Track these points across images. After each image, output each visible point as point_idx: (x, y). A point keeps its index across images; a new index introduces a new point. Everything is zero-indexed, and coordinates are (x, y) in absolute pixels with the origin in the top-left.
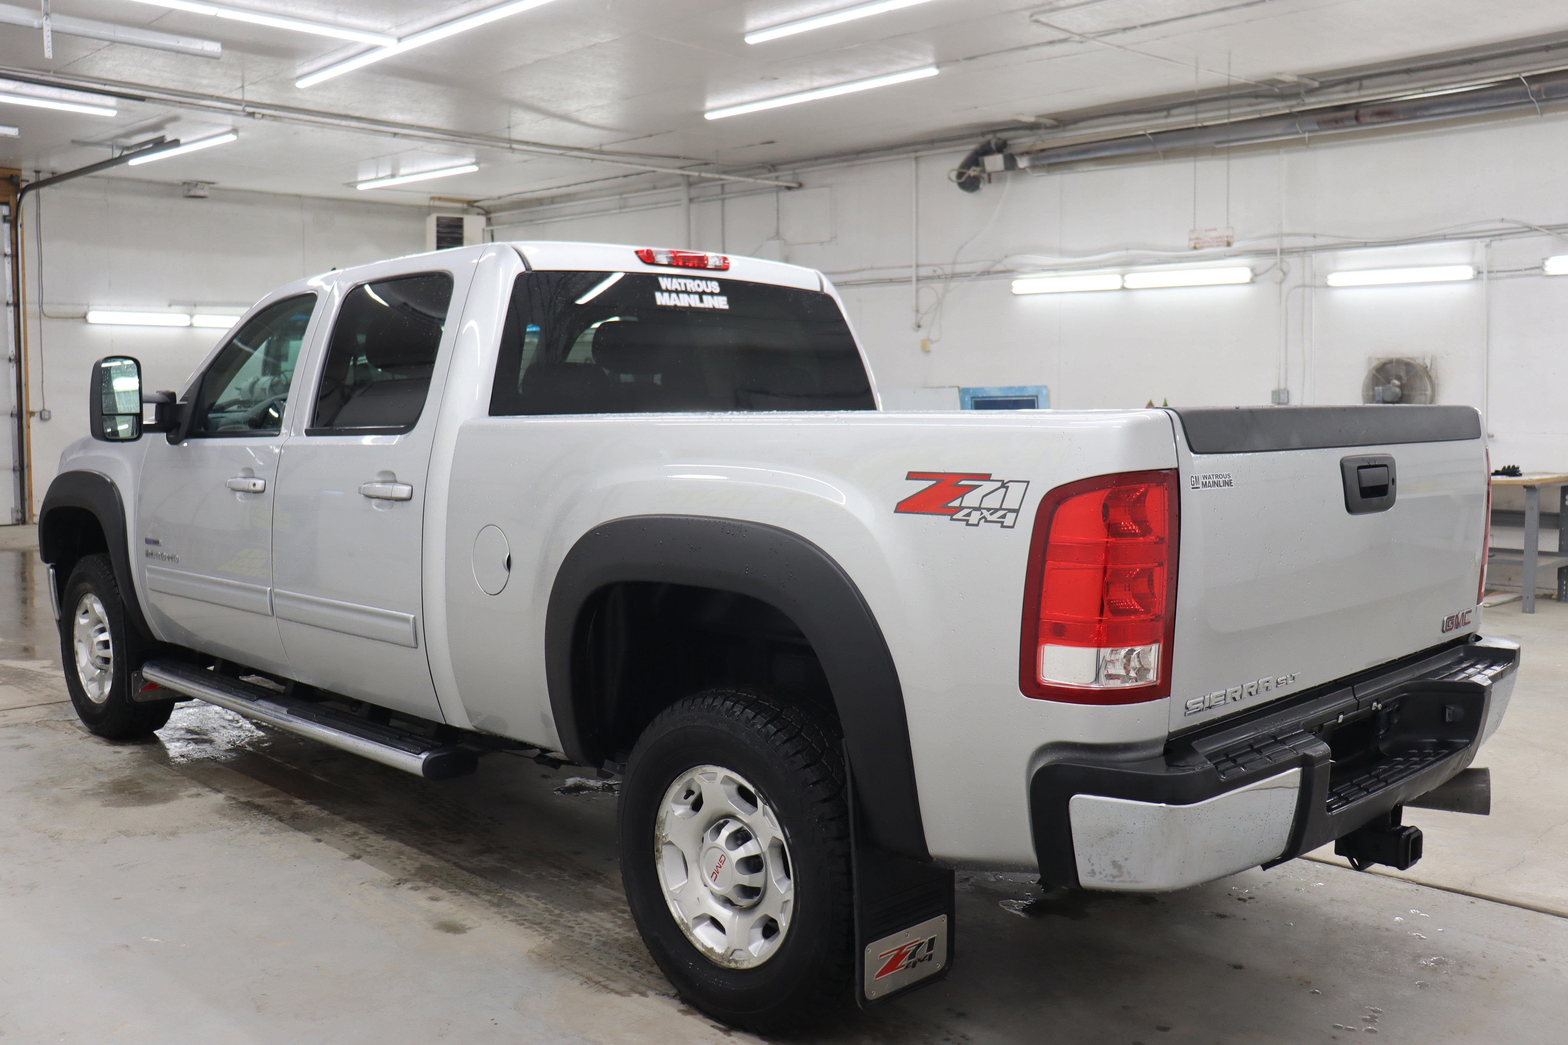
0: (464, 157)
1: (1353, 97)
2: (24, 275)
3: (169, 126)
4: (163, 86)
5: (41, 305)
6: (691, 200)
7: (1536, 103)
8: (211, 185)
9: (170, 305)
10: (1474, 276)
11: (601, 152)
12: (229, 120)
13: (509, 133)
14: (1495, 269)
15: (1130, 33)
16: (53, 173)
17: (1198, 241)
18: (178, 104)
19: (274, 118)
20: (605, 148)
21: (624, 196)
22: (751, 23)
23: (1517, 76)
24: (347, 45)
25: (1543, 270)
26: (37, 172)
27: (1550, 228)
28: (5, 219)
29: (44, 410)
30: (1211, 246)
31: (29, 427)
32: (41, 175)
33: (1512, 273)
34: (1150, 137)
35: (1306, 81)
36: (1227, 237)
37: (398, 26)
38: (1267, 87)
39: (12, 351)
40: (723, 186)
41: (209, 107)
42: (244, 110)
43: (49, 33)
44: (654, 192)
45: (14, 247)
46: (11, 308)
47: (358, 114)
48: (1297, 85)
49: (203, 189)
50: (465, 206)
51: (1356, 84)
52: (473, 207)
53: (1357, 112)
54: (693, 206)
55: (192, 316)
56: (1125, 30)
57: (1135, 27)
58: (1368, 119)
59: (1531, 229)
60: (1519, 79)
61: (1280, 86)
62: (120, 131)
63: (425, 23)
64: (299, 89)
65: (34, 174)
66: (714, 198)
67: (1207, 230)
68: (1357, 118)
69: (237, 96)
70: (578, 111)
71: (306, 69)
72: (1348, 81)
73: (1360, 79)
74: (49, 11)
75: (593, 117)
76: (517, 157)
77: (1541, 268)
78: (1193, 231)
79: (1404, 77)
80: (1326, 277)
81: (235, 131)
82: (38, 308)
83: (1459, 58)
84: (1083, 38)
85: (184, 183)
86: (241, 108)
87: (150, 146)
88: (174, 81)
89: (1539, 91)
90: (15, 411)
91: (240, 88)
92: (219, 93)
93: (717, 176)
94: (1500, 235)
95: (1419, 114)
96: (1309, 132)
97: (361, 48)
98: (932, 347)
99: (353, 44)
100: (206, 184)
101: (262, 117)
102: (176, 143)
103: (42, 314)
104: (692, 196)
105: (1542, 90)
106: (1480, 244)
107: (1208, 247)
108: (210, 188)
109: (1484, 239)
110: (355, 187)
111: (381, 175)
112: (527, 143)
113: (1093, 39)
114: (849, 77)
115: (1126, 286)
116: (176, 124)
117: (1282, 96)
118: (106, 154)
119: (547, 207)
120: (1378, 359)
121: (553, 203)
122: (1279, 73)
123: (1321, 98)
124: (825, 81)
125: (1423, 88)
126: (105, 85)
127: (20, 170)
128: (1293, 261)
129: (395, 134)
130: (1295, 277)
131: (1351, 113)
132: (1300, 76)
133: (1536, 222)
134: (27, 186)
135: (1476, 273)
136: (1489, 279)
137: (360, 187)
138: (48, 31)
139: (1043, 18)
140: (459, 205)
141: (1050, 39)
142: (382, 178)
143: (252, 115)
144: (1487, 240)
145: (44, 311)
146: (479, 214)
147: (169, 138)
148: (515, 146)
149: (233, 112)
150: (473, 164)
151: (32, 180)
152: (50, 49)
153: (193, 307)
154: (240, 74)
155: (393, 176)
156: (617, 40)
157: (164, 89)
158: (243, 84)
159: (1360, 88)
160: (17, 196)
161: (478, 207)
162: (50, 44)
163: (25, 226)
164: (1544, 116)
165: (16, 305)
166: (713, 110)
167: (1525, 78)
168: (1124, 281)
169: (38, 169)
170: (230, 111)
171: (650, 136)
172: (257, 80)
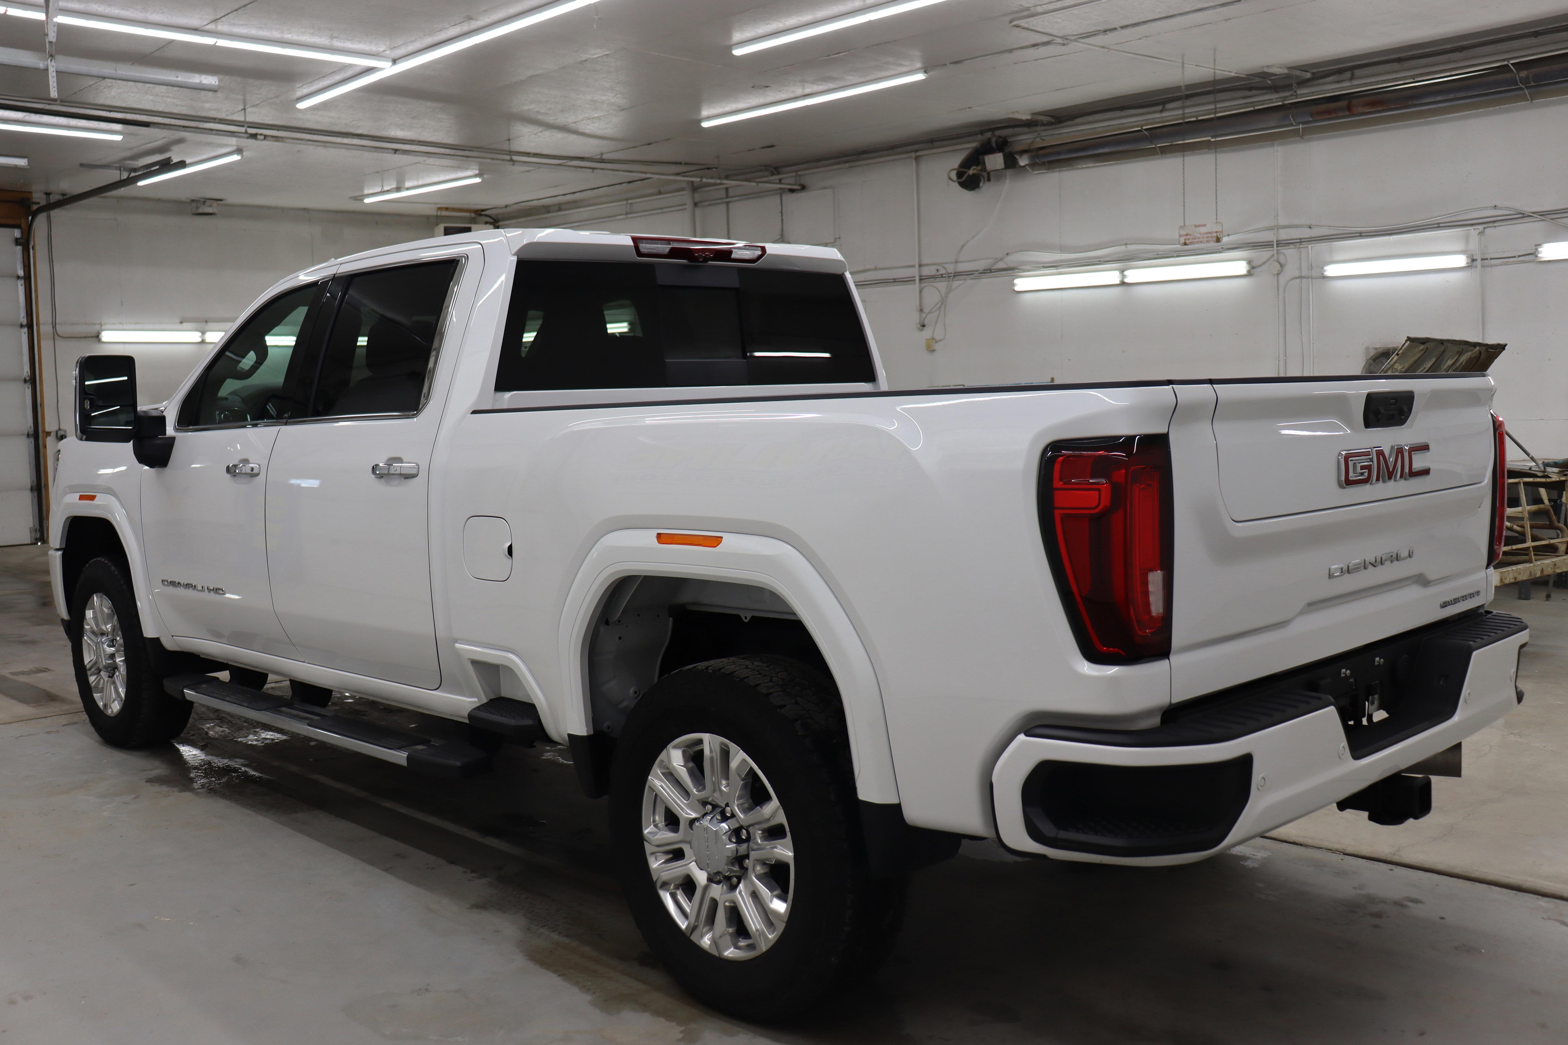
0: (467, 169)
1: (1346, 87)
2: (37, 297)
3: (175, 148)
4: (167, 110)
5: (54, 326)
6: (696, 204)
7: (1525, 89)
8: (219, 202)
9: (181, 323)
10: (1468, 263)
11: (602, 161)
12: (233, 141)
13: (509, 145)
14: (1488, 256)
15: (1110, 35)
16: (63, 195)
17: (1188, 237)
18: (182, 128)
19: (276, 138)
20: (604, 156)
21: (630, 201)
22: (737, 36)
23: (1506, 63)
24: (344, 67)
25: (1537, 256)
26: (48, 194)
27: (1542, 214)
28: (17, 242)
29: (60, 429)
30: (1201, 242)
31: (45, 447)
32: (51, 196)
33: (1506, 260)
34: (1145, 132)
35: (1298, 73)
36: (1217, 232)
37: (393, 48)
38: (1258, 80)
39: (27, 372)
40: (727, 189)
41: (212, 130)
42: (246, 132)
43: (54, 74)
44: (658, 197)
45: (27, 269)
46: (25, 330)
47: (359, 132)
48: (1287, 76)
49: (210, 206)
50: (473, 215)
51: (1348, 75)
52: (481, 215)
53: (1349, 102)
54: (698, 211)
55: (203, 333)
56: (1105, 31)
57: (1115, 29)
58: (1360, 110)
59: (1523, 216)
60: (1507, 65)
61: (1273, 78)
62: (127, 154)
63: (417, 45)
64: (300, 110)
65: (44, 196)
66: (720, 201)
67: (1196, 226)
68: (1349, 108)
69: (240, 117)
70: (575, 123)
71: (305, 90)
72: (1340, 71)
73: (1352, 69)
74: (53, 53)
75: (591, 128)
76: (518, 168)
77: (1534, 254)
78: (1183, 227)
79: (1395, 66)
80: (1323, 268)
81: (239, 151)
82: (52, 329)
83: (1449, 46)
84: (1066, 40)
85: (193, 201)
86: (243, 130)
87: (157, 167)
88: (177, 105)
89: (1527, 77)
90: (32, 431)
91: (242, 110)
92: (223, 116)
93: (719, 181)
94: (1494, 222)
95: (1410, 103)
96: (1303, 123)
97: (357, 70)
98: (937, 346)
99: (350, 66)
100: (214, 201)
101: (264, 139)
102: (182, 164)
103: (56, 335)
104: (697, 200)
105: (1531, 76)
106: (1473, 232)
107: (1197, 242)
108: (218, 205)
109: (1477, 227)
110: (362, 200)
111: (386, 188)
112: (528, 154)
113: (1075, 40)
114: (842, 84)
115: (1126, 280)
116: (182, 146)
117: (1275, 88)
118: (114, 176)
119: (555, 214)
120: (1376, 349)
121: (560, 210)
122: (1268, 66)
123: (1313, 89)
124: (816, 88)
125: (1413, 77)
126: (110, 111)
127: (31, 193)
128: (1290, 253)
129: (396, 151)
130: (1291, 270)
131: (1343, 103)
132: (1289, 68)
133: (1528, 209)
134: (38, 209)
135: (1470, 260)
136: (1483, 266)
137: (367, 201)
138: (53, 71)
139: (1022, 23)
140: (467, 214)
141: (1035, 42)
142: (388, 191)
143: (254, 136)
144: (1481, 227)
145: (58, 332)
146: (486, 223)
147: (175, 160)
148: (515, 158)
149: (236, 134)
150: (476, 176)
151: (43, 202)
152: (55, 89)
153: (205, 323)
154: (241, 97)
155: (398, 189)
156: (606, 55)
157: (169, 113)
158: (245, 106)
159: (1352, 78)
160: (28, 219)
161: (486, 215)
162: (55, 84)
163: (37, 248)
164: (1534, 101)
165: (30, 326)
166: (709, 118)
167: (1512, 64)
168: (1124, 276)
169: (49, 191)
170: (232, 134)
171: (650, 144)
172: (258, 102)
